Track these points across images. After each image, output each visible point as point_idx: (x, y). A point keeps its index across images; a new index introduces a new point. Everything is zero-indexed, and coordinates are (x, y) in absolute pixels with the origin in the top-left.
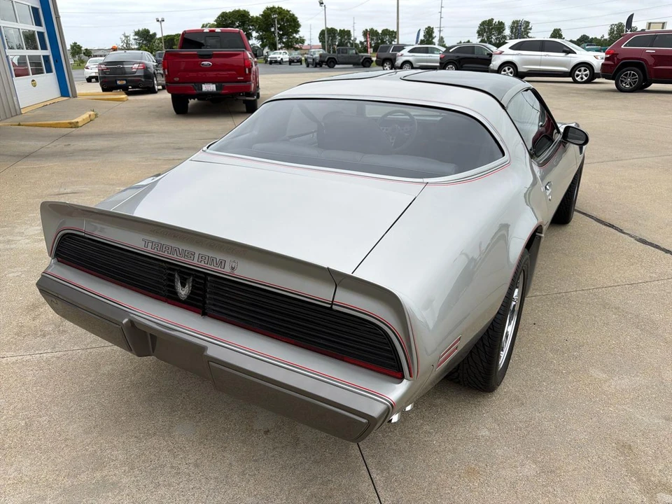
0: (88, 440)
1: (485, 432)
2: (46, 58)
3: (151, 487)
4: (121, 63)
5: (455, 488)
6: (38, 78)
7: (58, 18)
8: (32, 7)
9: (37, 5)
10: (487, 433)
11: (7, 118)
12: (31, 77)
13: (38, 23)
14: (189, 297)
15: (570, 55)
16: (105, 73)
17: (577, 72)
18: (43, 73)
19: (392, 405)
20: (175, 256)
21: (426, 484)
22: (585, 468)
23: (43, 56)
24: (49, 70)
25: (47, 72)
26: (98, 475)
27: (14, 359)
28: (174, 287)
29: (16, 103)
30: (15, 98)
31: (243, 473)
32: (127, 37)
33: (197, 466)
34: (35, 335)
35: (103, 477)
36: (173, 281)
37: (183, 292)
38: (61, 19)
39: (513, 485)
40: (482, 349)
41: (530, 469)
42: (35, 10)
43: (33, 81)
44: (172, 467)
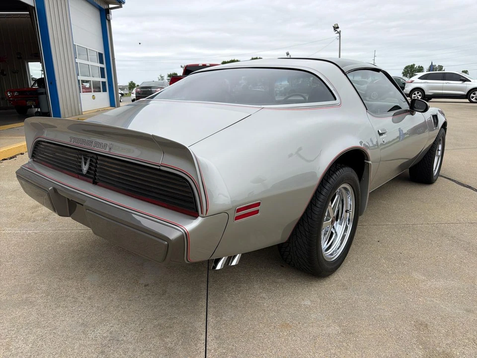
0: (29, 278)
1: (308, 303)
2: (104, 83)
3: (54, 307)
4: (150, 87)
5: (268, 334)
6: (97, 94)
7: (114, 59)
8: (99, 53)
9: (102, 52)
10: (309, 303)
11: (73, 116)
12: (93, 93)
13: (101, 62)
14: (88, 172)
15: (466, 83)
16: (139, 94)
17: (472, 95)
18: (100, 91)
19: (186, 233)
20: (83, 145)
21: (246, 329)
22: (380, 334)
23: (102, 82)
24: (105, 90)
25: (103, 91)
26: (25, 296)
27: (9, 232)
28: (80, 166)
29: (80, 108)
30: (80, 105)
31: (118, 307)
32: (162, 77)
33: (89, 298)
34: (29, 221)
35: (27, 298)
36: (80, 162)
37: (85, 168)
38: (115, 60)
39: (315, 338)
40: (304, 233)
41: (334, 329)
42: (100, 55)
43: (93, 96)
44: (73, 298)
